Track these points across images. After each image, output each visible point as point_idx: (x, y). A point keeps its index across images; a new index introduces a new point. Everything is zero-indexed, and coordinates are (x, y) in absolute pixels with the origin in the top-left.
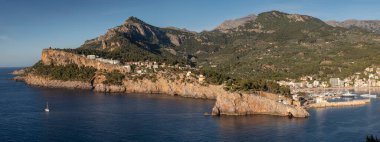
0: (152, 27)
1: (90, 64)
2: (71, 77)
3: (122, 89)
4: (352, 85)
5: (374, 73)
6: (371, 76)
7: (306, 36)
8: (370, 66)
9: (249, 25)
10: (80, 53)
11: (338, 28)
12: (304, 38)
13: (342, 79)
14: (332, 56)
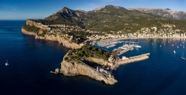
0: (71, 10)
1: (39, 26)
2: (32, 31)
3: (44, 38)
4: (137, 36)
5: (145, 30)
6: (144, 32)
7: (120, 13)
8: (143, 27)
9: (102, 9)
10: (37, 22)
11: (130, 11)
12: (119, 14)
13: (133, 34)
14: (128, 21)
